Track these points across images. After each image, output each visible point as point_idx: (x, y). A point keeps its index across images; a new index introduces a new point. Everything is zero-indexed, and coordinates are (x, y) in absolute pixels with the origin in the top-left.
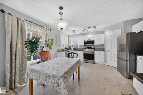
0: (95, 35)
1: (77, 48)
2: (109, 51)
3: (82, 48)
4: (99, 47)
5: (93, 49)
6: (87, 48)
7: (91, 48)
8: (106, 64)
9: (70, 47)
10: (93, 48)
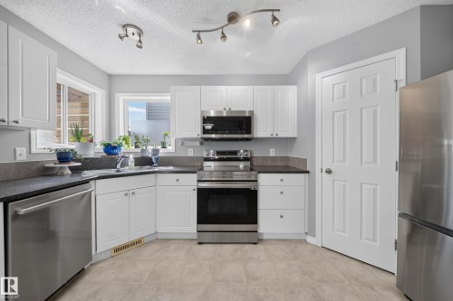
0: (256, 87)
1: (162, 153)
2: (329, 172)
3: (190, 153)
4: (272, 153)
5: (246, 159)
6: (218, 153)
7: (235, 153)
8: (310, 239)
9: (110, 149)
10: (242, 154)
